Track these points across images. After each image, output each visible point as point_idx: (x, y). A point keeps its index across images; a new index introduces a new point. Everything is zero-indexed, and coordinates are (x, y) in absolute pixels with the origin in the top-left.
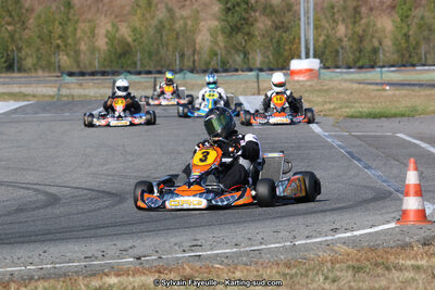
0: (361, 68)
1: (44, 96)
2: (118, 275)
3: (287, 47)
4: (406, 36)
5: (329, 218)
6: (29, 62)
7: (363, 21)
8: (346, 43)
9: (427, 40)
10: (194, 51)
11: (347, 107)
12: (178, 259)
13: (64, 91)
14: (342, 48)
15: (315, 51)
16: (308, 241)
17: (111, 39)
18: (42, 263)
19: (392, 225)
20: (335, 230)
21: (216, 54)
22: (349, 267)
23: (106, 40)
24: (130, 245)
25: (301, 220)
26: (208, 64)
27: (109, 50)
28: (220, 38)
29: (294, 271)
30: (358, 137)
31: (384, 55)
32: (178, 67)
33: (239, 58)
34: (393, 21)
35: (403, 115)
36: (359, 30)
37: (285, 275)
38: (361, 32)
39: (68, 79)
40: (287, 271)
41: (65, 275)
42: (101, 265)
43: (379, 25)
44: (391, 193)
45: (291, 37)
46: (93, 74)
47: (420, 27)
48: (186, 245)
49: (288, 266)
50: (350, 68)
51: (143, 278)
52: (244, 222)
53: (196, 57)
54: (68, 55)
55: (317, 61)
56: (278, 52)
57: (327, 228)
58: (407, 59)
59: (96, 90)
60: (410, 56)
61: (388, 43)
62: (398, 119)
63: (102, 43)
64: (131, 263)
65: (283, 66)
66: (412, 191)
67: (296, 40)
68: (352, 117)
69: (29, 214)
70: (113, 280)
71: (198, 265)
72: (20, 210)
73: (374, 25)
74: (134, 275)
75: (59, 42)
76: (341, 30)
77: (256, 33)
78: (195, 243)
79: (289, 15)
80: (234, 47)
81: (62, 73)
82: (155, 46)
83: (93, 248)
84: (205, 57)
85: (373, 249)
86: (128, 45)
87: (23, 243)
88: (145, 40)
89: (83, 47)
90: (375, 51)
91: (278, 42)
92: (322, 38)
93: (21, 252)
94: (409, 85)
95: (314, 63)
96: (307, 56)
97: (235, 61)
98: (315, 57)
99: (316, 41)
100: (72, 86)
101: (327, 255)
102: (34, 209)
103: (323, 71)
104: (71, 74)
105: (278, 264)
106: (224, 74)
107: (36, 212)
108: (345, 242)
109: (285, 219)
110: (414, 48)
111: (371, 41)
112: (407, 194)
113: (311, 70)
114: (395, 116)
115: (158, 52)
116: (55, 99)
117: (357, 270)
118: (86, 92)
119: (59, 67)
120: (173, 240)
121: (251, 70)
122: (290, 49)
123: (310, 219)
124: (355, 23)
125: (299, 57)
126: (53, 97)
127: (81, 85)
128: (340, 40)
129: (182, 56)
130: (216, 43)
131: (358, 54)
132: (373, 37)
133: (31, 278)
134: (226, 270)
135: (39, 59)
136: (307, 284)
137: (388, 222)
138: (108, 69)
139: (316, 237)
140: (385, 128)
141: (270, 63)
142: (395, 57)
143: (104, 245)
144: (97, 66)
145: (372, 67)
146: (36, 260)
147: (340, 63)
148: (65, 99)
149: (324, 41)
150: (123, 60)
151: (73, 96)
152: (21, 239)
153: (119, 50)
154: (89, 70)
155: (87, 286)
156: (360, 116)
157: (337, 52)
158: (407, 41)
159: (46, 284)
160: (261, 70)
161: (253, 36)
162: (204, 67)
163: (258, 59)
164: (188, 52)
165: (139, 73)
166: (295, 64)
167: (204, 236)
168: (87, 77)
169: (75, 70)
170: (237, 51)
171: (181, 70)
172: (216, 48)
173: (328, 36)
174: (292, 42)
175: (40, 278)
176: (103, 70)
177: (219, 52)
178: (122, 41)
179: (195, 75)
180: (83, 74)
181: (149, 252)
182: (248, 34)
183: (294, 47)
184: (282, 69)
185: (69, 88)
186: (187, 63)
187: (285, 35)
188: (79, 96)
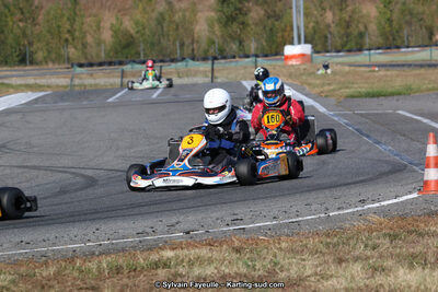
0: (349, 51)
1: (58, 86)
2: (173, 249)
3: (279, 35)
4: (390, 20)
5: (354, 190)
6: (40, 56)
7: (349, 8)
8: (333, 28)
9: (409, 24)
10: (193, 41)
11: (347, 88)
12: (224, 232)
13: (77, 82)
14: (330, 33)
15: (305, 37)
16: (341, 212)
17: (116, 32)
18: (98, 240)
19: (415, 195)
20: (363, 202)
21: (214, 43)
22: (385, 235)
23: (110, 32)
24: (174, 221)
25: (327, 192)
26: (206, 51)
28: (217, 27)
29: (335, 239)
30: (361, 115)
31: (371, 39)
32: (178, 56)
33: (234, 47)
34: (377, 8)
35: (399, 94)
36: (346, 16)
37: (328, 244)
38: (347, 19)
39: (79, 70)
40: (329, 240)
41: (123, 250)
42: (155, 240)
43: (364, 11)
44: (406, 166)
45: (283, 25)
46: (101, 64)
47: (403, 12)
48: (228, 219)
49: (328, 235)
50: (339, 51)
51: (197, 250)
53: (195, 46)
54: (76, 48)
55: (309, 46)
56: (271, 40)
57: (354, 200)
58: (391, 42)
59: (106, 79)
60: (394, 39)
61: (373, 27)
62: (396, 97)
63: (107, 36)
64: (181, 237)
65: (278, 52)
66: (432, 162)
67: (288, 27)
68: (352, 97)
69: (73, 195)
70: (169, 254)
71: (244, 237)
72: (63, 192)
73: (360, 12)
74: (187, 248)
75: (67, 36)
76: (329, 16)
77: (250, 22)
78: (235, 217)
79: (279, 4)
80: (230, 36)
81: (72, 64)
82: (156, 37)
83: (143, 224)
84: (204, 45)
85: (403, 217)
86: (132, 36)
87: (74, 222)
88: (147, 32)
89: (89, 39)
90: (361, 35)
91: (271, 30)
92: (312, 25)
93: (76, 230)
94: (398, 66)
95: (306, 49)
96: (299, 43)
97: (231, 49)
98: (306, 42)
99: (306, 27)
100: (84, 76)
101: (361, 224)
102: (76, 190)
103: (315, 55)
104: (81, 65)
105: (318, 234)
106: (223, 61)
107: (79, 193)
108: (375, 212)
109: (313, 193)
110: (397, 32)
111: (357, 27)
112: (428, 166)
113: (303, 55)
114: (392, 94)
115: (160, 42)
116: (68, 90)
117: (393, 237)
118: (98, 81)
119: (68, 59)
120: (215, 215)
121: (247, 56)
122: (283, 37)
123: (337, 192)
124: (341, 10)
125: (292, 43)
126: (67, 87)
127: (91, 75)
128: (328, 26)
129: (182, 45)
130: (214, 33)
131: (345, 39)
132: (359, 22)
133: (93, 254)
134: (271, 242)
135: (49, 52)
136: (350, 252)
137: (410, 193)
138: (113, 60)
139: (347, 208)
140: (385, 107)
141: (263, 48)
142: (380, 40)
143: (151, 221)
144: (103, 56)
145: (360, 50)
146: (93, 237)
147: (329, 48)
148: (77, 89)
149: (314, 27)
150: (126, 51)
151: (85, 86)
152: (72, 219)
153: (124, 42)
154: (96, 60)
155: (145, 260)
156: (360, 96)
157: (326, 37)
158: (391, 26)
159: (109, 259)
160: (257, 56)
161: (248, 25)
162: (203, 56)
163: (252, 47)
164: (187, 42)
166: (289, 50)
167: (241, 210)
168: (95, 68)
169: (83, 61)
170: (233, 39)
171: (183, 59)
172: (214, 37)
173: (317, 23)
174: (284, 30)
175: (101, 254)
176: (109, 60)
177: (216, 41)
178: (126, 33)
179: (197, 63)
180: (91, 65)
181: (196, 226)
182: (243, 23)
183: (286, 34)
184: (276, 55)
185: (81, 79)
186: (187, 51)
187: (277, 23)
188: (91, 86)
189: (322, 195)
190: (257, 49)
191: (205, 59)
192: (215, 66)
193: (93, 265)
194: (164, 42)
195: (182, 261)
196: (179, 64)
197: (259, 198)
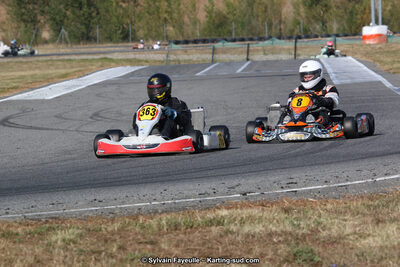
1: (155, 61)
2: (228, 208)
3: (359, 17)
6: (141, 33)
10: (280, 22)
12: (278, 194)
13: (172, 57)
15: (383, 19)
16: (387, 178)
17: (210, 12)
18: (163, 199)
21: (299, 23)
23: (206, 13)
24: (235, 183)
25: (379, 160)
26: (292, 31)
27: (208, 22)
28: (302, 10)
29: (377, 202)
32: (266, 35)
33: (318, 27)
37: (369, 206)
39: (174, 46)
40: (370, 203)
41: (184, 209)
42: (213, 201)
45: (363, 8)
46: (195, 42)
48: (284, 183)
49: (371, 198)
51: (249, 210)
52: (331, 163)
53: (282, 27)
54: (174, 27)
55: (385, 27)
56: (351, 21)
59: (199, 55)
63: (202, 16)
64: (238, 198)
65: (357, 32)
67: (367, 10)
70: (224, 212)
71: (295, 199)
74: (241, 208)
75: (166, 15)
77: (332, 5)
78: (291, 181)
80: (314, 17)
81: (170, 42)
82: (247, 17)
83: (206, 186)
84: (290, 25)
86: (225, 17)
87: (146, 183)
88: (237, 12)
89: (186, 19)
91: (351, 12)
92: (389, 8)
93: (146, 190)
95: (382, 29)
96: (377, 23)
97: (315, 29)
98: (383, 24)
99: (384, 10)
100: (179, 52)
104: (177, 43)
105: (362, 197)
106: (306, 40)
109: (366, 160)
113: (380, 35)
115: (250, 22)
116: (164, 64)
118: (191, 57)
119: (167, 36)
120: (273, 179)
121: (329, 36)
122: (362, 18)
123: (387, 160)
125: (369, 25)
126: (163, 62)
127: (186, 51)
129: (270, 25)
130: (298, 14)
133: (156, 212)
134: (318, 203)
135: (149, 30)
136: (388, 213)
138: (208, 38)
139: (393, 174)
141: (344, 29)
143: (214, 184)
144: (198, 35)
146: (158, 196)
148: (172, 63)
149: (391, 10)
150: (220, 29)
151: (179, 61)
152: (144, 180)
153: (217, 22)
154: (192, 39)
155: (202, 218)
159: (169, 217)
160: (338, 36)
161: (330, 7)
162: (288, 35)
164: (275, 22)
165: (234, 41)
166: (367, 31)
167: (297, 175)
168: (190, 45)
169: (181, 39)
170: (317, 20)
171: (270, 37)
172: (299, 18)
173: (394, 6)
174: (363, 12)
175: (163, 212)
176: (204, 38)
177: (302, 21)
178: (219, 14)
179: (282, 41)
180: (187, 42)
181: (253, 189)
182: (326, 6)
183: (365, 16)
184: (355, 35)
185: (175, 55)
186: (275, 31)
187: (357, 6)
188: (185, 61)
189: (373, 162)
190: (338, 29)
191: (290, 38)
192: (298, 44)
193: (154, 223)
194: (254, 22)
195: (235, 220)
196: (266, 42)
197: (316, 164)
